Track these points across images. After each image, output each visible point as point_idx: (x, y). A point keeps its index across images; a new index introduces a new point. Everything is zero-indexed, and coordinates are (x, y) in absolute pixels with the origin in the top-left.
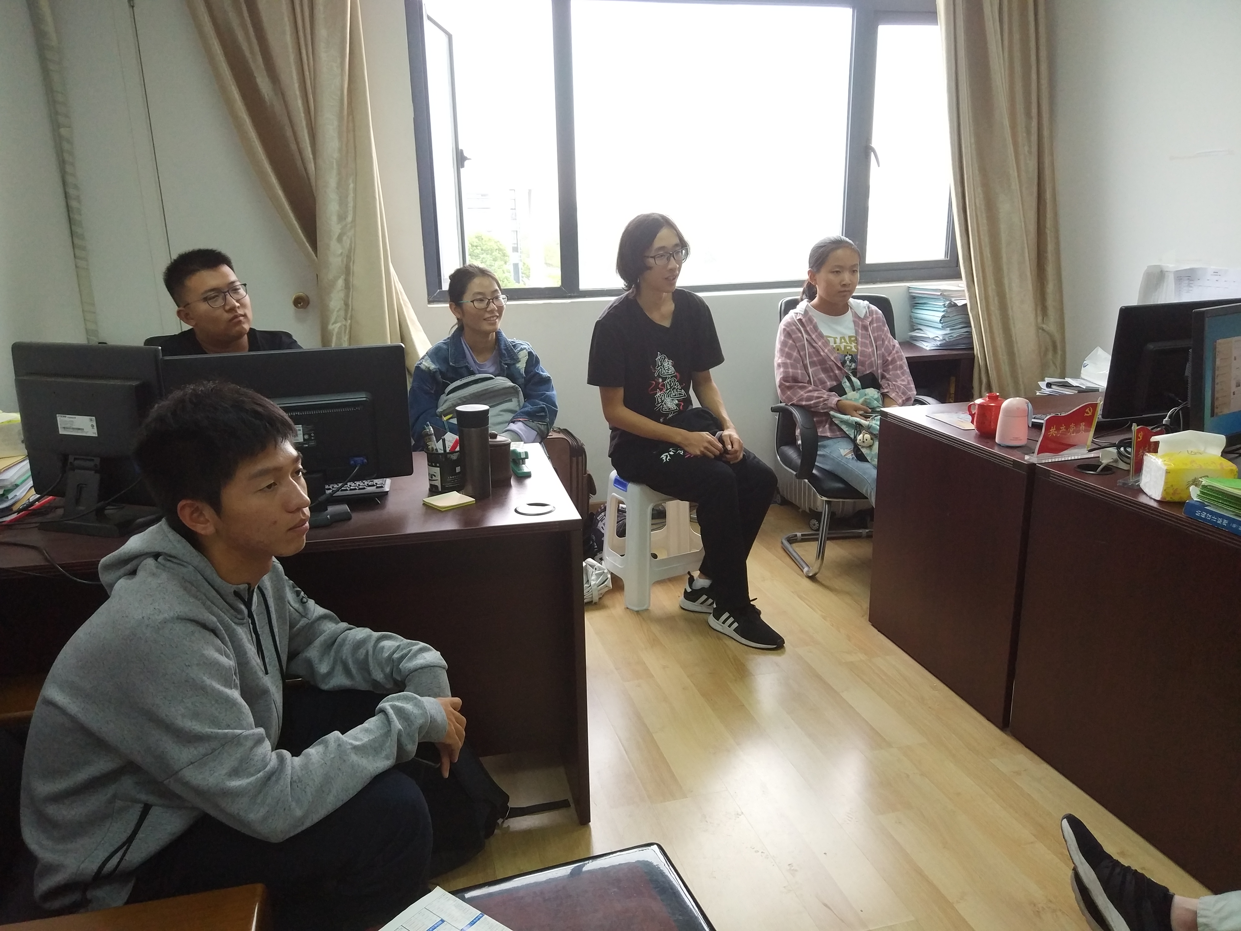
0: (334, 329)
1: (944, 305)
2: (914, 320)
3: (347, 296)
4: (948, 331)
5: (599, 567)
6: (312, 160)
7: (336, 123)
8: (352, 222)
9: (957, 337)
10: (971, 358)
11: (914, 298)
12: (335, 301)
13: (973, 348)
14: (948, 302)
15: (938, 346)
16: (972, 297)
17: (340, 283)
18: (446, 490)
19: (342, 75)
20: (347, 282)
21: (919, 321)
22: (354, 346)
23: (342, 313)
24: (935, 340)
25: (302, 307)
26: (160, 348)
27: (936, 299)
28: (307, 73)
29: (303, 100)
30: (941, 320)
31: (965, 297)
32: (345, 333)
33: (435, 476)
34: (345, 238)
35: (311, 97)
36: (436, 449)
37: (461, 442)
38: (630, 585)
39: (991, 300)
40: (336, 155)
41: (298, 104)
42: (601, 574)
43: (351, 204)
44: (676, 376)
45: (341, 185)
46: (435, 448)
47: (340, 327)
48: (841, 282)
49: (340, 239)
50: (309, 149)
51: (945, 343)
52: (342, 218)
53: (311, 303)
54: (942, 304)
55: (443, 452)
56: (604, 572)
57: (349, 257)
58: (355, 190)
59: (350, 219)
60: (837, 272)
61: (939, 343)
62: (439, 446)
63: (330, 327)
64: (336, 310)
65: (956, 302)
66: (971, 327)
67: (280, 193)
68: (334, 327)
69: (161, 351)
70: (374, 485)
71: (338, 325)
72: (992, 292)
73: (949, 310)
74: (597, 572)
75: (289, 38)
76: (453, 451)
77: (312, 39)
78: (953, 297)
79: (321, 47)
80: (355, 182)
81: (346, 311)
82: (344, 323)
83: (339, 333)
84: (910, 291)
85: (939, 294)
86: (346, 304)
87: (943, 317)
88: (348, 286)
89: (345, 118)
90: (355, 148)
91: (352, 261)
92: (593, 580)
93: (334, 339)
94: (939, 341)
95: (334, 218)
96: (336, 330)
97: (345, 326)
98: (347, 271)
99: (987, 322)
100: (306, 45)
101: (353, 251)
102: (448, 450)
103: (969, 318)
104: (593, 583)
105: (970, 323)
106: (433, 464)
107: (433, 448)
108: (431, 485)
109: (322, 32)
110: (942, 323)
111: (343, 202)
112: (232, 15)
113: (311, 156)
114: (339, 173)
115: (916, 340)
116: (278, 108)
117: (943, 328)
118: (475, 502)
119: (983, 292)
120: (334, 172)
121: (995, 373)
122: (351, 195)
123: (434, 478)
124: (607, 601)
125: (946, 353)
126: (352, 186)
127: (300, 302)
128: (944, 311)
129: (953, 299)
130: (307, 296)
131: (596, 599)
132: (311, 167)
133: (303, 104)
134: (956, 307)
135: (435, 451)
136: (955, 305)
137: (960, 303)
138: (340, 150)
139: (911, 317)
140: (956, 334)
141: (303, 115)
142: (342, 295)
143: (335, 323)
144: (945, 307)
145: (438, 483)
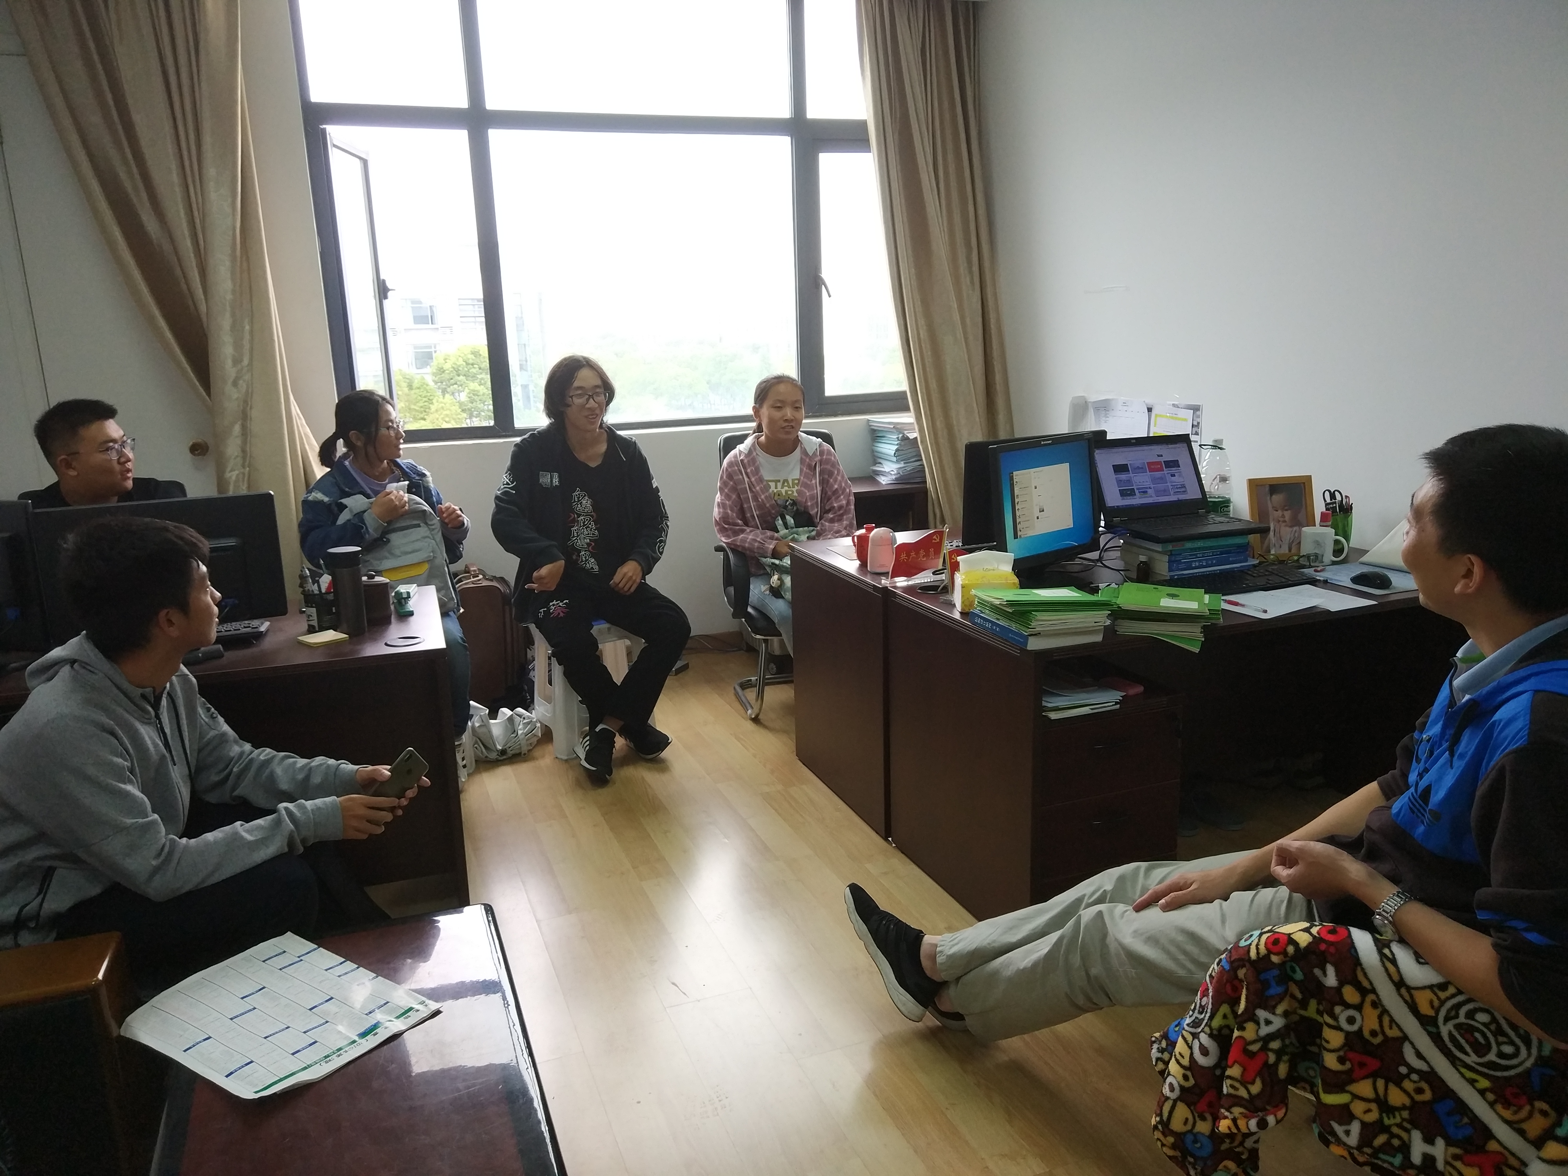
0: (230, 477)
1: (898, 438)
2: (876, 454)
3: (245, 442)
4: (902, 465)
5: (528, 716)
6: (204, 301)
7: (228, 263)
8: (248, 365)
9: (909, 471)
10: (925, 491)
11: (874, 431)
12: (232, 448)
13: (926, 482)
14: (901, 436)
15: (893, 480)
16: (921, 430)
17: (237, 429)
18: (322, 629)
19: (234, 215)
20: (244, 427)
21: (880, 455)
22: (253, 492)
23: (239, 461)
24: (891, 474)
25: (199, 455)
26: (30, 501)
27: (889, 431)
28: (196, 213)
29: (192, 239)
30: (895, 454)
31: (915, 430)
32: (243, 481)
33: (311, 616)
34: (241, 382)
35: (200, 236)
36: (313, 591)
37: (334, 583)
38: (559, 734)
39: (940, 433)
40: (229, 297)
41: (186, 244)
42: (528, 723)
43: (247, 346)
44: (592, 516)
45: (236, 327)
46: (311, 590)
47: (238, 475)
48: (783, 416)
49: (235, 384)
50: (201, 291)
51: (900, 477)
52: (237, 361)
53: (210, 448)
54: (895, 437)
55: (318, 592)
56: (531, 721)
57: (246, 402)
58: (251, 332)
59: (246, 362)
60: (779, 407)
61: (894, 477)
62: (315, 588)
63: (227, 475)
64: (233, 457)
65: (908, 435)
66: (922, 460)
67: (169, 335)
68: (232, 475)
69: (31, 504)
70: (249, 627)
71: (237, 472)
72: (939, 424)
73: (903, 443)
74: (525, 721)
75: (175, 178)
76: (328, 593)
77: (200, 174)
78: (906, 430)
79: (211, 186)
80: (252, 323)
81: (244, 458)
82: (242, 470)
83: (237, 481)
84: (870, 424)
85: (892, 427)
86: (244, 451)
87: (897, 450)
88: (245, 432)
89: (239, 259)
90: (250, 287)
91: (249, 406)
92: (521, 730)
93: (231, 488)
94: (894, 474)
95: (229, 362)
96: (234, 478)
97: (244, 474)
98: (245, 417)
99: (936, 456)
100: (194, 182)
101: (250, 395)
102: (323, 591)
103: (920, 451)
104: (520, 732)
105: (921, 455)
106: (310, 605)
107: (309, 590)
108: (309, 625)
109: (211, 172)
110: (896, 457)
111: (238, 345)
112: (113, 153)
113: (203, 297)
114: (233, 315)
115: (878, 475)
116: (167, 247)
117: (898, 462)
118: (348, 638)
119: (930, 424)
120: (228, 315)
121: (947, 506)
122: (247, 336)
123: (311, 618)
124: (537, 753)
125: (900, 487)
126: (247, 327)
127: (198, 449)
128: (897, 445)
129: (906, 432)
130: (206, 443)
131: (525, 749)
132: (203, 308)
133: (192, 244)
134: (908, 441)
135: (311, 593)
136: (908, 438)
137: (912, 436)
138: (234, 292)
139: (873, 451)
140: (910, 467)
141: (192, 255)
142: (239, 441)
143: (231, 471)
144: (898, 440)
145: (315, 623)
